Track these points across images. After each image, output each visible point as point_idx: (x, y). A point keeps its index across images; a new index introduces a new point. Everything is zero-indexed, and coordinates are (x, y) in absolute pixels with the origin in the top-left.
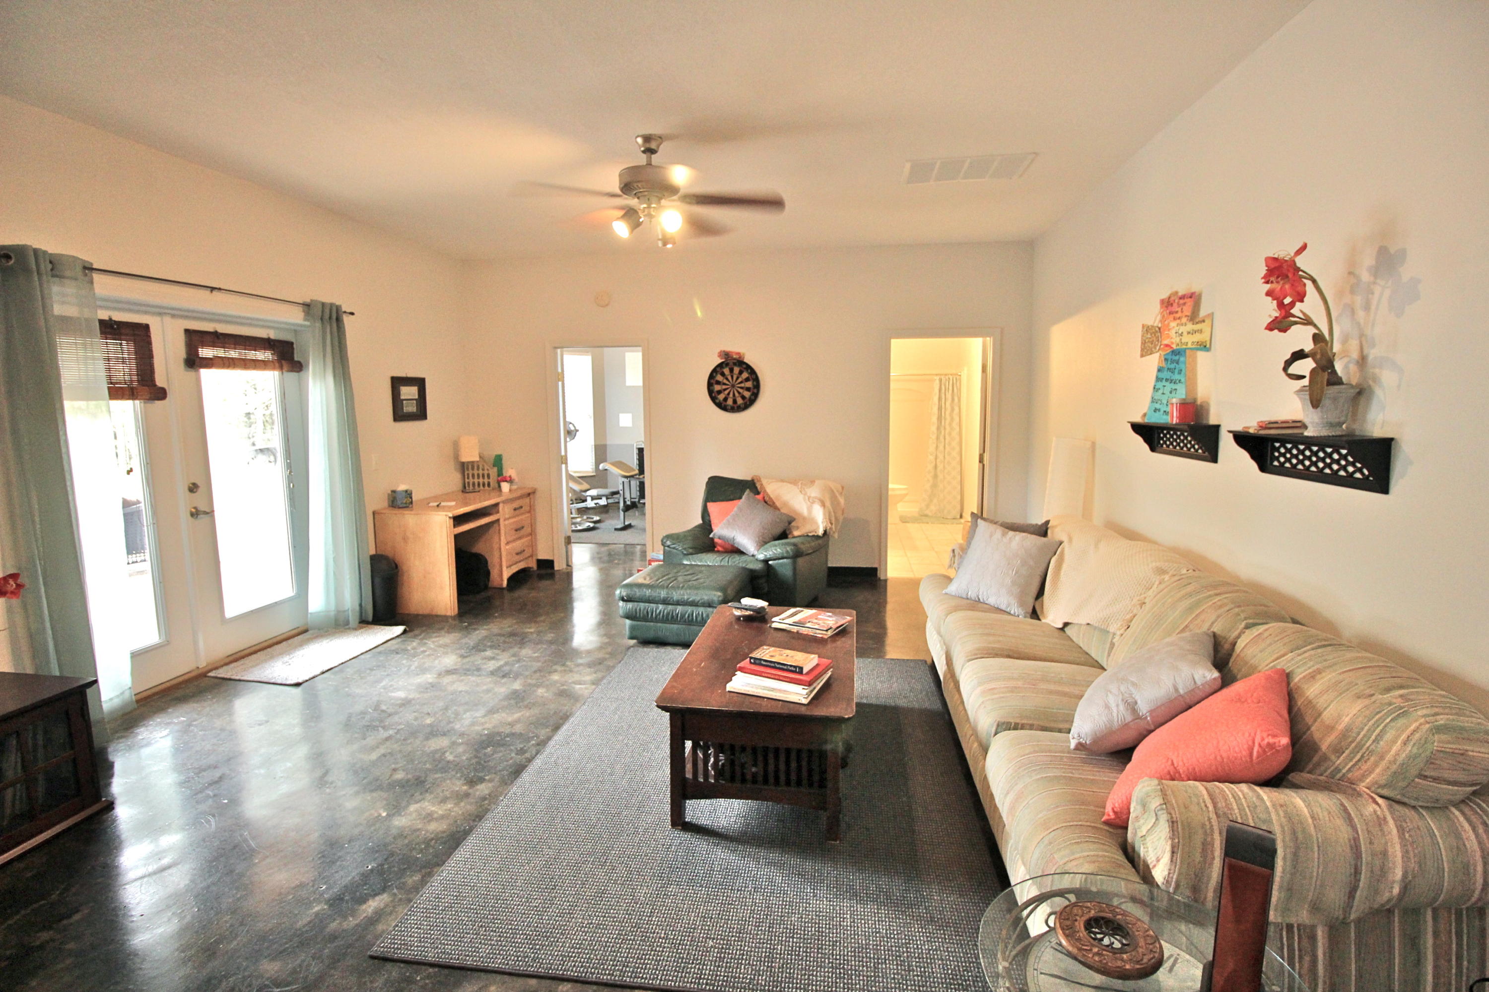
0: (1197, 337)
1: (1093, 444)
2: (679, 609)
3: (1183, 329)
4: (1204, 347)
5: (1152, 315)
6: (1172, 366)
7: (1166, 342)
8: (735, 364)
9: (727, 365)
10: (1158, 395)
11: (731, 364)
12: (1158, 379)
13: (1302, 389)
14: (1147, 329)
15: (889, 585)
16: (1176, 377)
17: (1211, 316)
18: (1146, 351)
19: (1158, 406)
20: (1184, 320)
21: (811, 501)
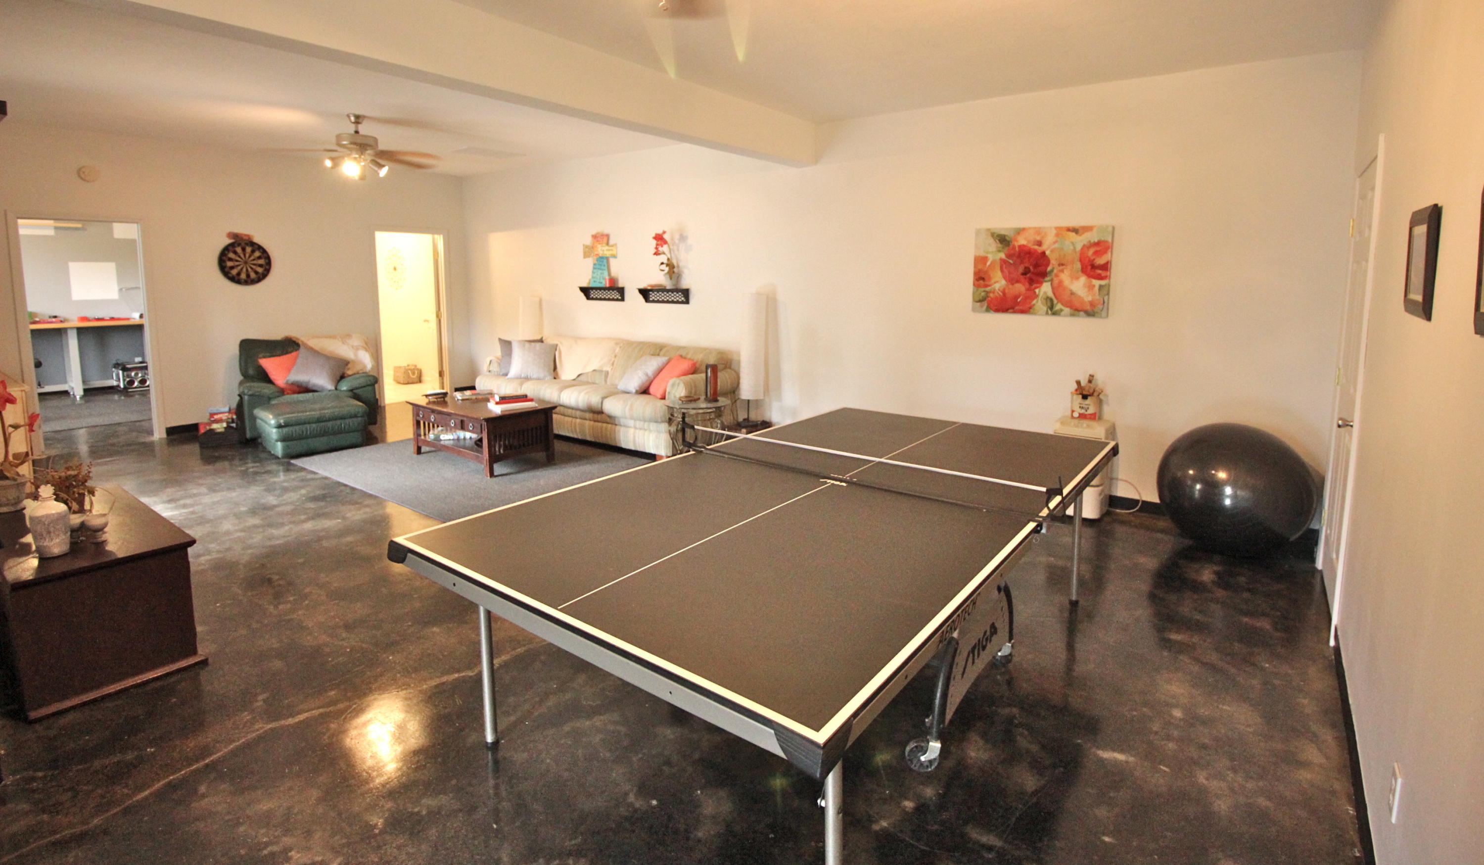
0: (611, 252)
1: (541, 300)
2: (330, 424)
3: (604, 248)
4: (615, 256)
5: (589, 241)
6: (601, 263)
7: (596, 253)
8: (247, 244)
9: (239, 245)
10: (595, 275)
11: (243, 244)
12: (594, 268)
13: (666, 274)
14: (586, 247)
15: (387, 409)
16: (603, 267)
17: (616, 245)
18: (586, 255)
19: (595, 280)
20: (604, 245)
21: (357, 349)
